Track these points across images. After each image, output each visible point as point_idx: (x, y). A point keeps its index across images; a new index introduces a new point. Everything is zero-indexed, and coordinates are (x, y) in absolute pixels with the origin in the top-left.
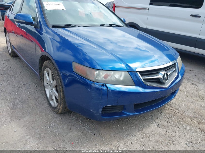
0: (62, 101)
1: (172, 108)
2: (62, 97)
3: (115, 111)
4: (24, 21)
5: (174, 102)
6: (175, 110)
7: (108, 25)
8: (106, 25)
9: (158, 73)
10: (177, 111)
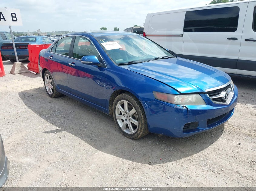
0: (143, 127)
1: (231, 126)
2: (143, 123)
3: (191, 128)
4: (91, 62)
5: (231, 121)
6: (234, 127)
7: (161, 58)
8: (160, 58)
9: (220, 93)
10: (236, 127)
